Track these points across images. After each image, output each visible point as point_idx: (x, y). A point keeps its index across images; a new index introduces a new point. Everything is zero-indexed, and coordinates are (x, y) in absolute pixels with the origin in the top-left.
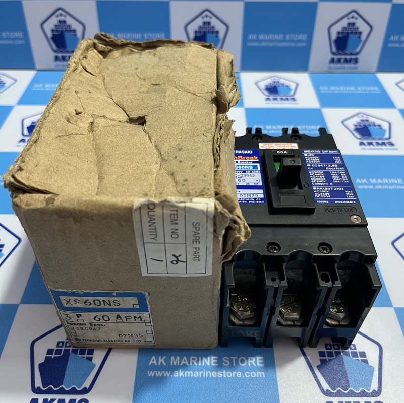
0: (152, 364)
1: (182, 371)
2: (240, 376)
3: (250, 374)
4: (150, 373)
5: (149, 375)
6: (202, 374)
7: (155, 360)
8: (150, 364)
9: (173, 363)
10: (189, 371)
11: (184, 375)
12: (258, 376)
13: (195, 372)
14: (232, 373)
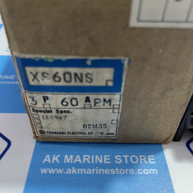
0: (46, 162)
1: (75, 169)
2: (133, 173)
3: (142, 171)
4: (43, 170)
5: (42, 172)
6: (95, 171)
7: (49, 158)
8: (44, 162)
9: (66, 161)
10: (82, 168)
11: (77, 172)
12: (150, 173)
13: (88, 170)
14: (125, 170)
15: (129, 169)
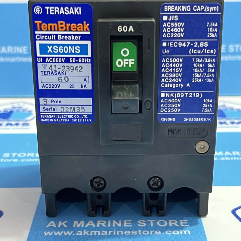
0: (50, 227)
1: (86, 231)
2: (160, 234)
3: (171, 232)
4: (47, 233)
7: (54, 224)
8: (47, 227)
9: (76, 225)
10: (96, 231)
11: (90, 234)
12: (182, 234)
15: (155, 231)
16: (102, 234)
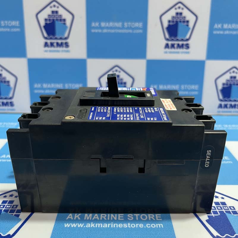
16: (104, 226)
